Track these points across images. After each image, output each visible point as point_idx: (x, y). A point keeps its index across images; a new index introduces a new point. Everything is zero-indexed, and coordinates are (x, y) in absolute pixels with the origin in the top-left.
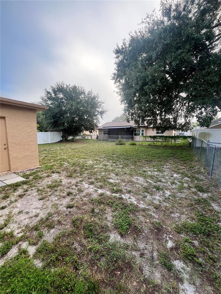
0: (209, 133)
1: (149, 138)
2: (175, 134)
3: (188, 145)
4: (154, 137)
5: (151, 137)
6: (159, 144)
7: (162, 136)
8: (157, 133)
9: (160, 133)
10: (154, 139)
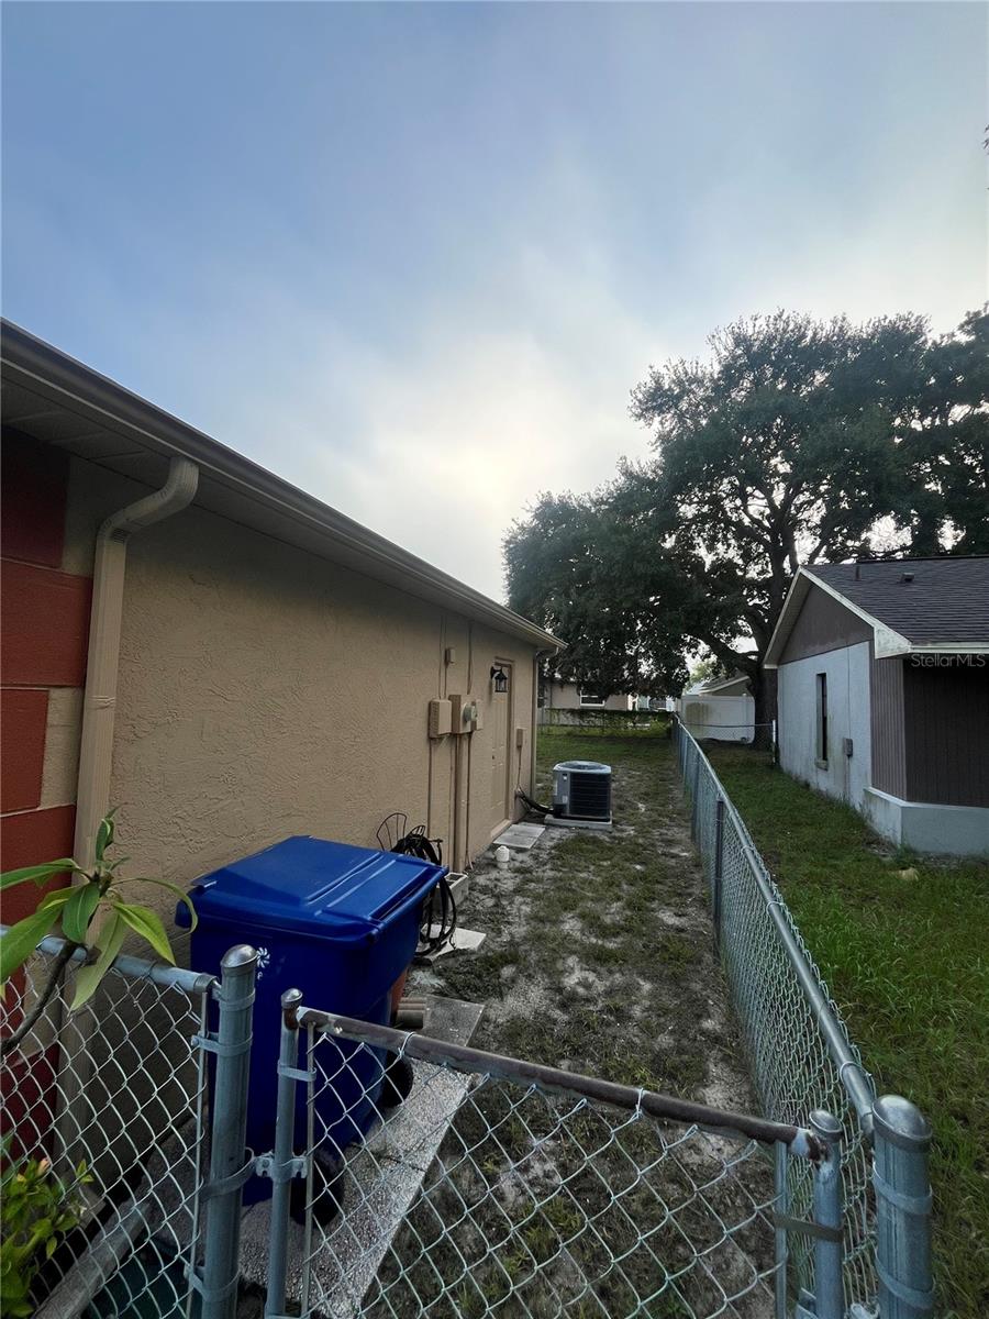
0: (707, 707)
1: (568, 715)
2: (634, 703)
3: (665, 735)
4: (582, 713)
5: (572, 712)
6: (597, 731)
7: (602, 711)
8: (584, 701)
9: (595, 701)
10: (581, 718)
